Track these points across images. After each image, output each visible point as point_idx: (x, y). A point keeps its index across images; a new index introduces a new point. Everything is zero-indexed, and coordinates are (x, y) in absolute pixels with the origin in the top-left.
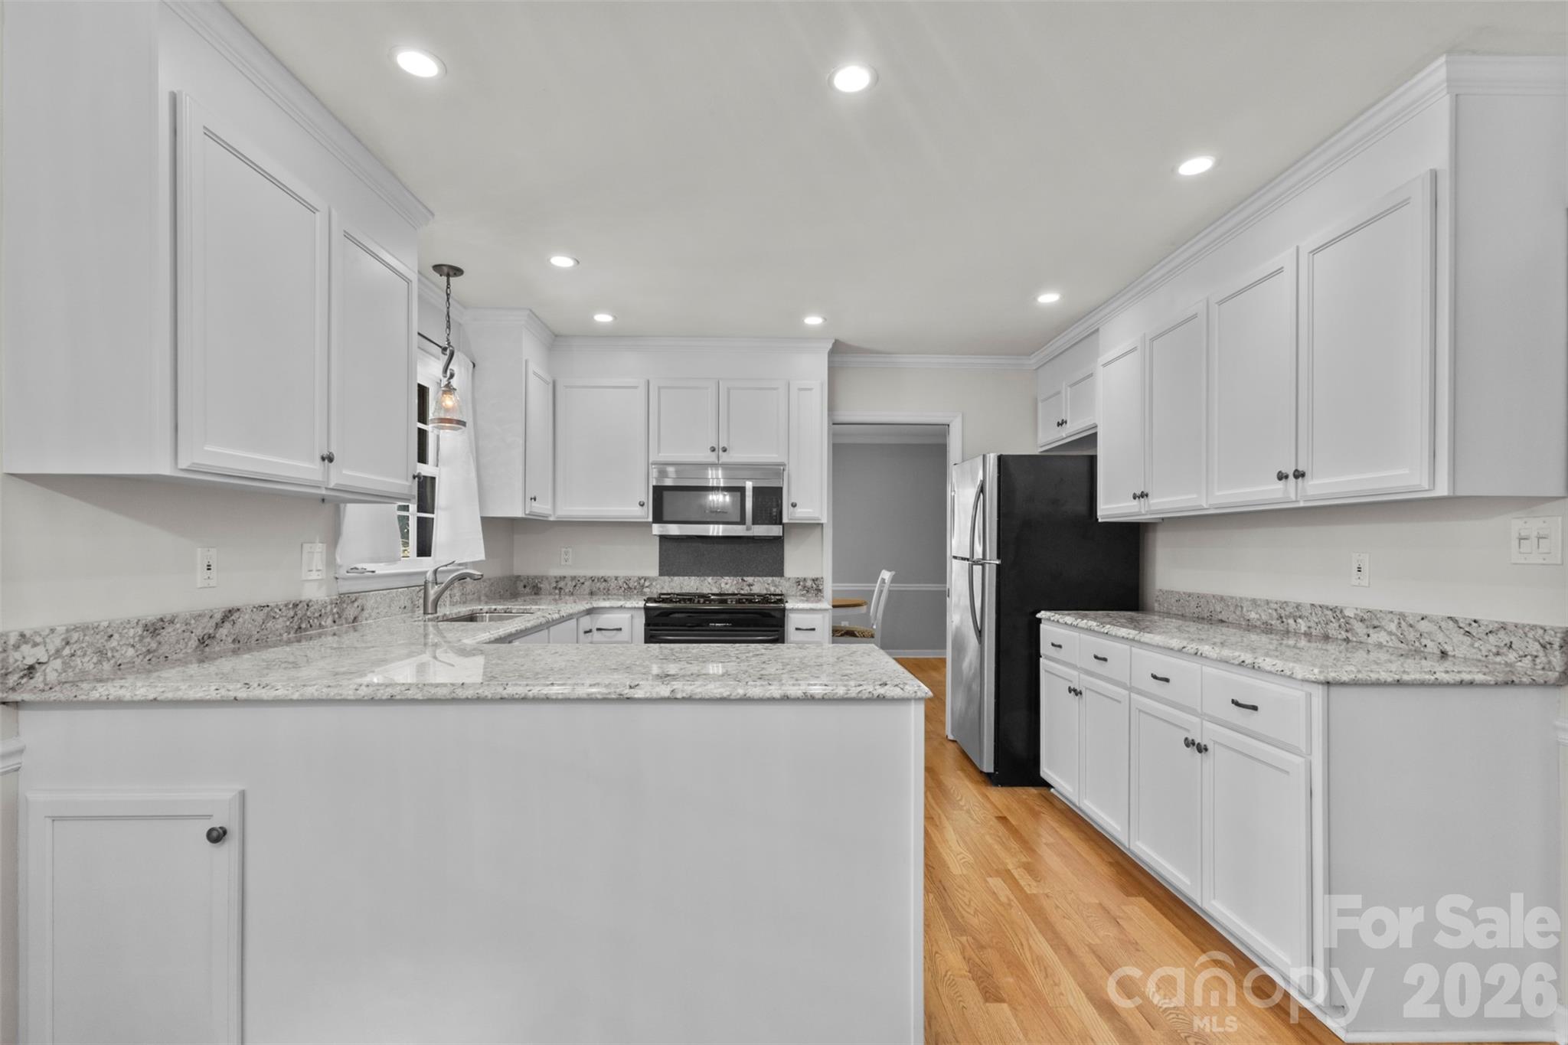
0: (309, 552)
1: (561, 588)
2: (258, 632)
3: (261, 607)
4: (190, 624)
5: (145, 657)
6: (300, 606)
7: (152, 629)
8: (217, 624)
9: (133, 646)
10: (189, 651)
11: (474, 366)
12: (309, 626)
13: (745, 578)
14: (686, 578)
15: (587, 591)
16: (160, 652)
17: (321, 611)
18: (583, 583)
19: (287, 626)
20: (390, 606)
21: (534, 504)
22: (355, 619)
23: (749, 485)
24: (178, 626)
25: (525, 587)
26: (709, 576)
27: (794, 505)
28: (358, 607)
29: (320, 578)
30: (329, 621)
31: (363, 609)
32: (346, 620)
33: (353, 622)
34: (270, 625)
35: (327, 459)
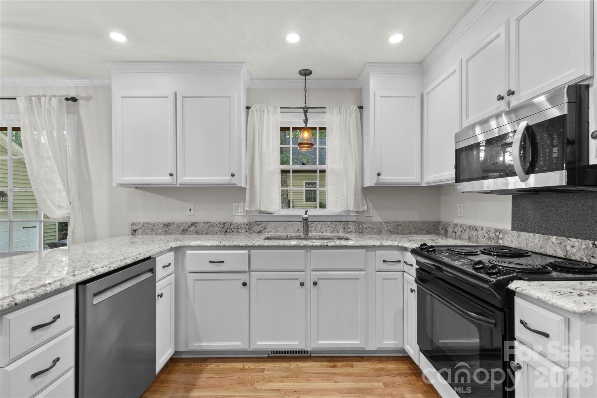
0: (236, 206)
2: (206, 231)
3: (207, 223)
4: (179, 225)
5: (165, 232)
6: (226, 224)
7: (166, 225)
8: (189, 226)
9: (161, 229)
10: (179, 233)
11: (361, 108)
12: (231, 231)
15: (467, 237)
16: (169, 232)
17: (238, 226)
19: (220, 230)
21: (380, 178)
22: (260, 232)
24: (175, 225)
28: (262, 227)
29: (242, 215)
30: (243, 231)
31: (265, 228)
32: (254, 231)
33: (258, 232)
34: (211, 229)
35: (171, 175)
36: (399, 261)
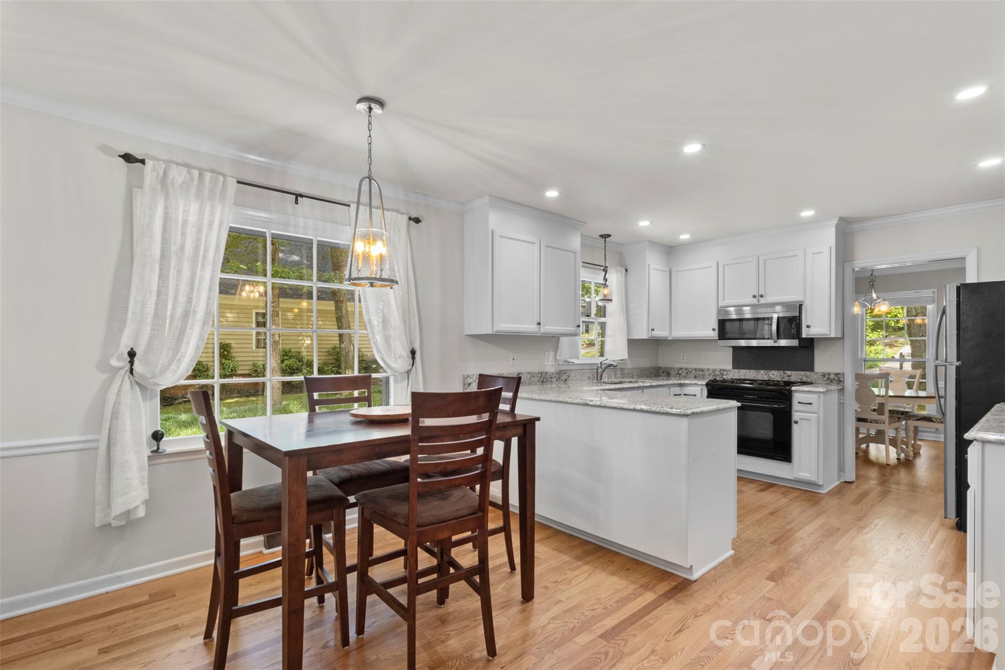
0: (547, 355)
1: (680, 374)
3: (529, 373)
6: (543, 373)
11: (627, 270)
13: (786, 372)
14: (748, 370)
15: (693, 376)
17: (551, 375)
18: (691, 372)
19: (538, 380)
20: (582, 377)
21: (653, 332)
22: (566, 380)
23: (775, 316)
25: (663, 373)
26: (762, 369)
27: (808, 327)
29: (552, 364)
30: (555, 380)
31: (569, 377)
32: (562, 380)
34: (532, 379)
35: (539, 324)
36: (680, 395)
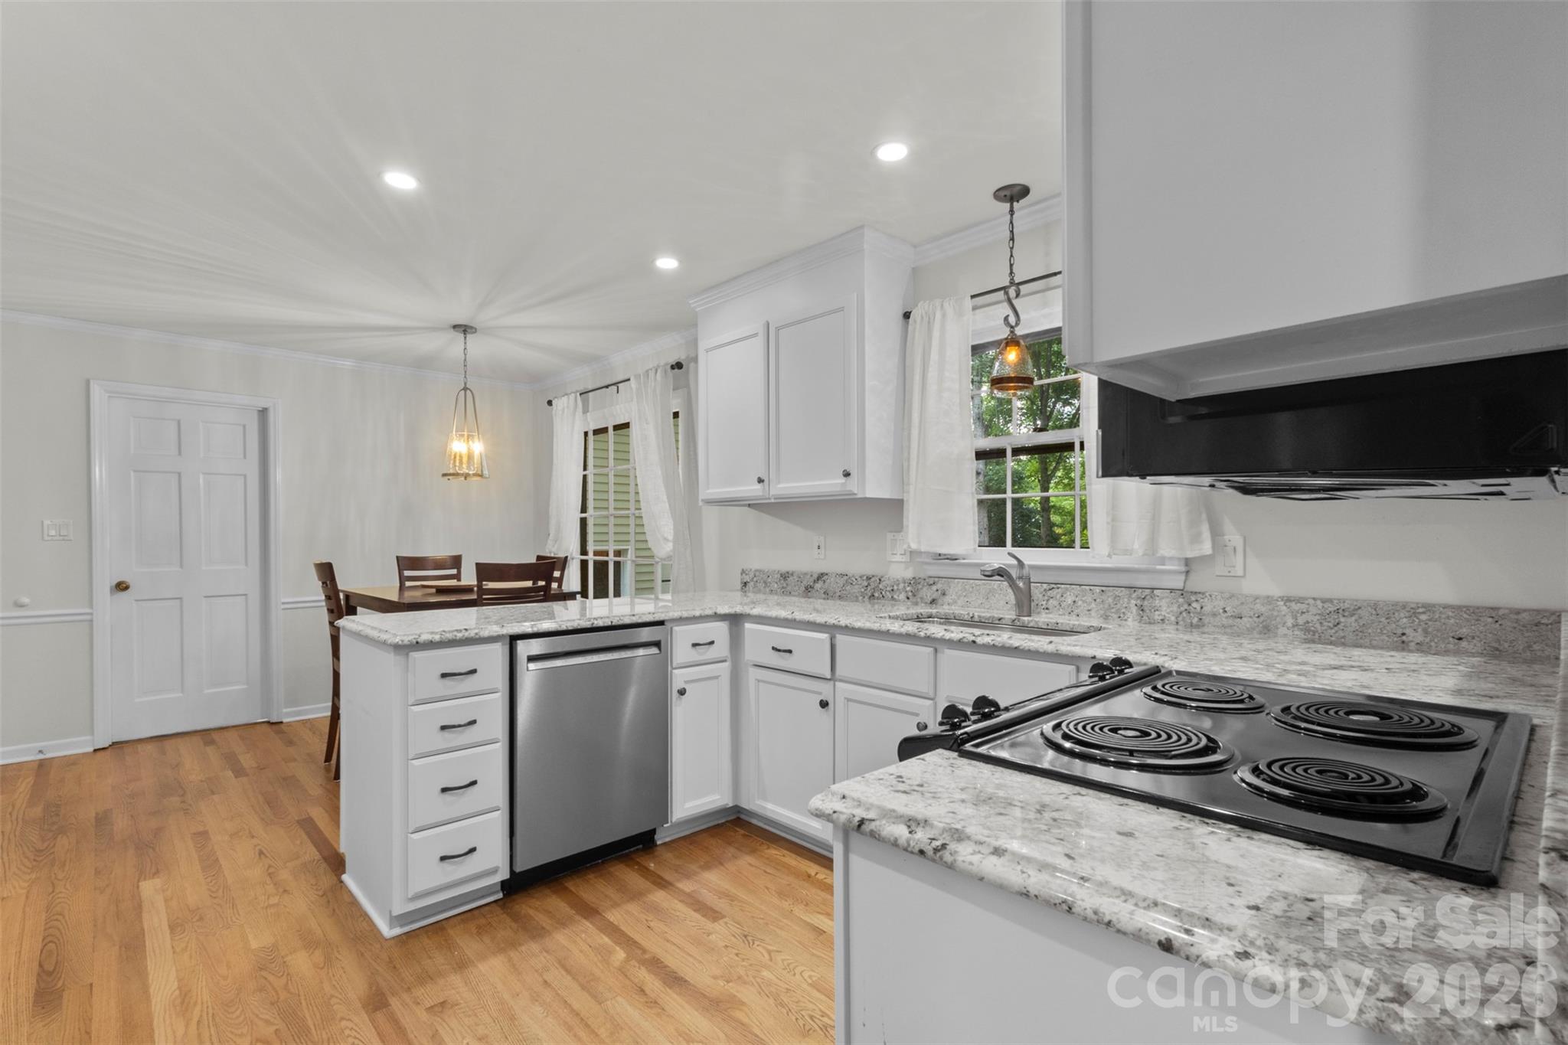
0: (892, 540)
2: (840, 591)
4: (801, 578)
5: (782, 589)
6: (872, 580)
7: (784, 576)
8: (815, 581)
9: (777, 583)
10: (801, 593)
16: (787, 589)
17: (893, 586)
19: (862, 592)
24: (795, 577)
28: (937, 590)
29: (903, 560)
31: (944, 594)
32: (922, 598)
33: (931, 603)
34: (848, 588)
35: (760, 481)
